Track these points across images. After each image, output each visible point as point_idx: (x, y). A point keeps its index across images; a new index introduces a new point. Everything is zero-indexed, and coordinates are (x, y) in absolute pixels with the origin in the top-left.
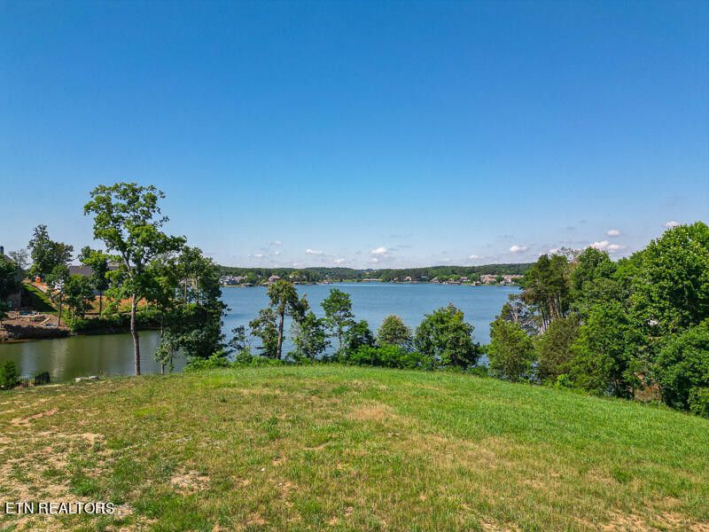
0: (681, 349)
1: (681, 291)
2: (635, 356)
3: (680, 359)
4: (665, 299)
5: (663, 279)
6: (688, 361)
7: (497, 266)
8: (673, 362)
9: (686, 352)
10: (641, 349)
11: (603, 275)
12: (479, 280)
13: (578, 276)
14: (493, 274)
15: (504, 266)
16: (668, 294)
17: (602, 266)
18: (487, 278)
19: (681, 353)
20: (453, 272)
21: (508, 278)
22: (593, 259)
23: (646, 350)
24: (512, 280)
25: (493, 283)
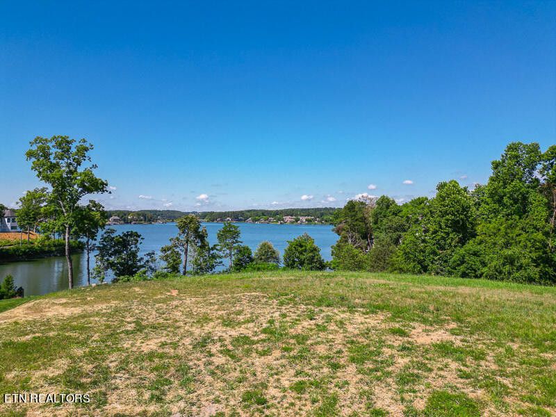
0: (463, 257)
1: (458, 221)
2: (432, 263)
3: (463, 262)
4: (449, 227)
5: (448, 214)
6: (468, 263)
7: (293, 210)
8: (459, 265)
9: (467, 258)
10: (436, 258)
11: (394, 214)
12: (283, 220)
13: (376, 215)
14: (292, 216)
15: (297, 210)
16: (451, 223)
17: (392, 208)
18: (288, 219)
19: (463, 258)
20: (263, 215)
21: (304, 219)
22: (385, 203)
23: (439, 259)
24: (306, 220)
25: (292, 222)
